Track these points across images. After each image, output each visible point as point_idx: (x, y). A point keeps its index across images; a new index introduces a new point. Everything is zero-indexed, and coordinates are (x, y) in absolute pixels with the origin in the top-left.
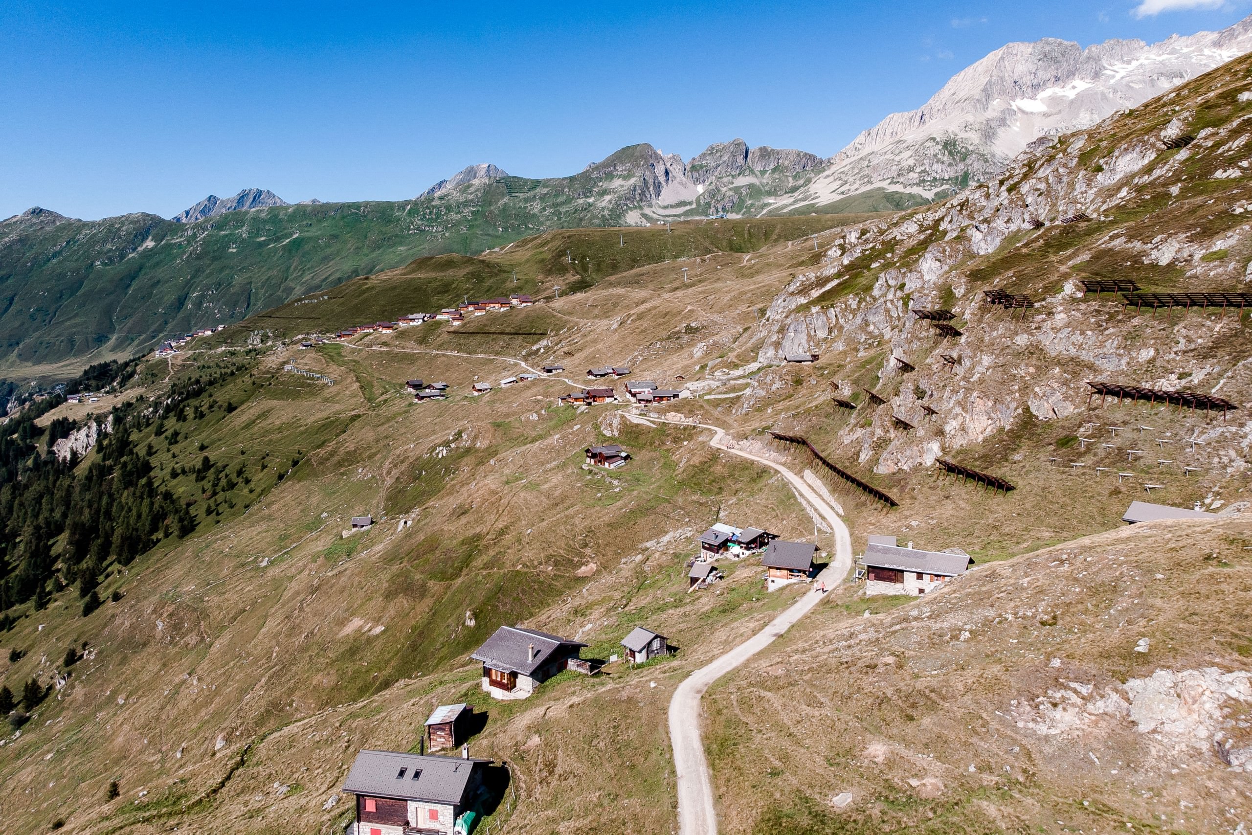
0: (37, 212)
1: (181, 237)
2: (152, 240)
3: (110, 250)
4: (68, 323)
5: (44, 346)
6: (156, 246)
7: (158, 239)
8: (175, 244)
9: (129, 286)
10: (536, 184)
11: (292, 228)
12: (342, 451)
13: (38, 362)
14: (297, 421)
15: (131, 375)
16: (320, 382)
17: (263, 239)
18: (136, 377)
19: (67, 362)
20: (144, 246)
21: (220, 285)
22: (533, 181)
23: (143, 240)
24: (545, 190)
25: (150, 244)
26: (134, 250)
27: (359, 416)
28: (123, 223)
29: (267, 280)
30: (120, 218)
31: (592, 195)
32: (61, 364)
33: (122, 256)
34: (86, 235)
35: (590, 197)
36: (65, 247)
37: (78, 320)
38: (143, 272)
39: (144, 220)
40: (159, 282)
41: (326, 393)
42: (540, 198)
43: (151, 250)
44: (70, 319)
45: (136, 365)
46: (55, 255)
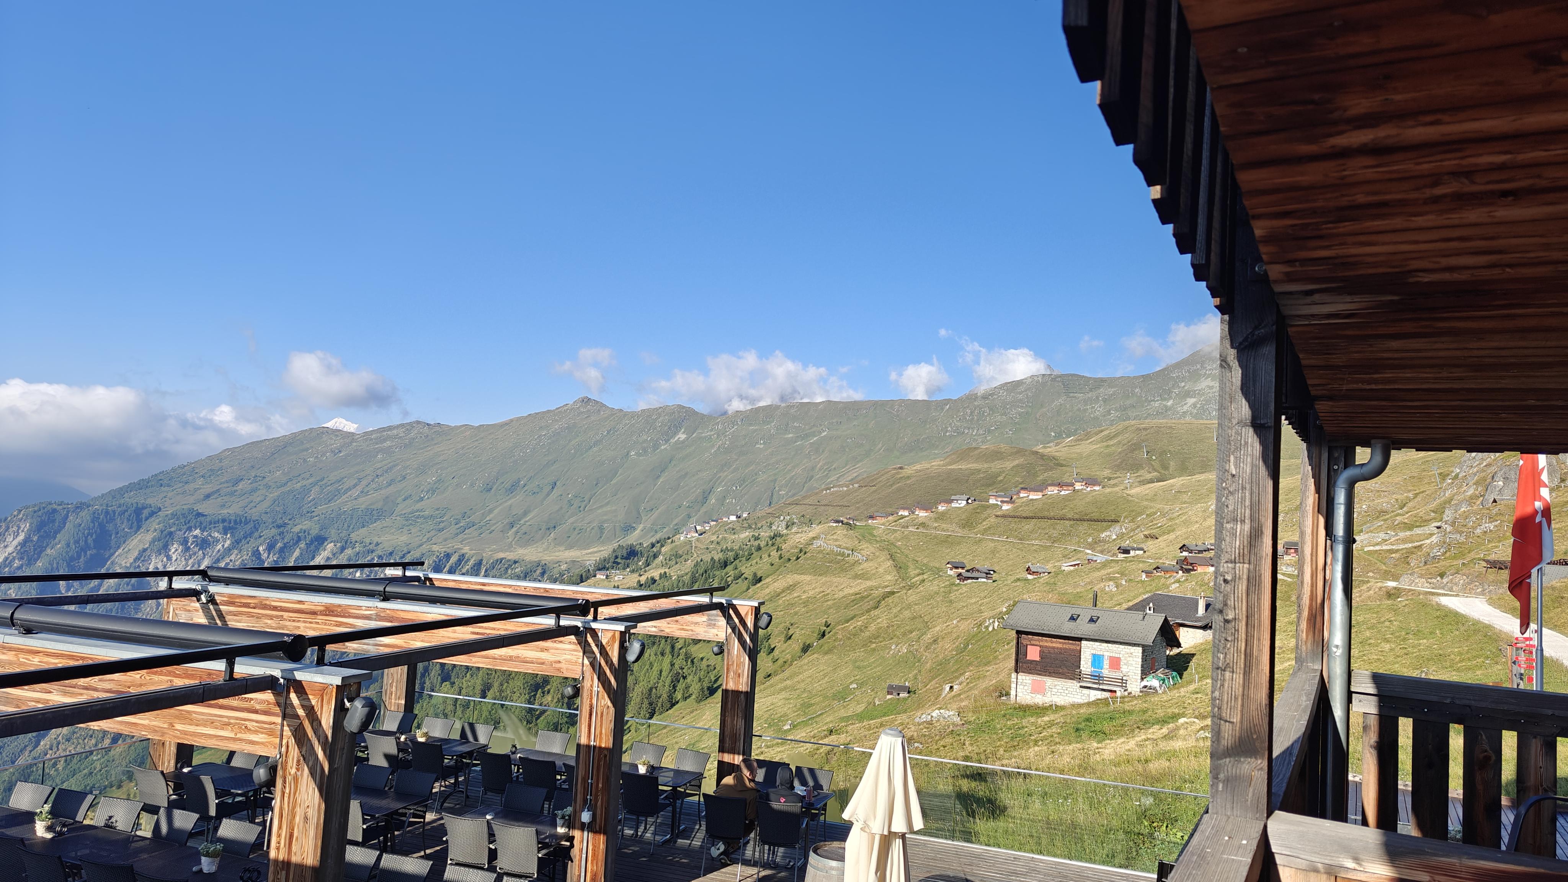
0: (586, 401)
1: (712, 430)
2: (684, 433)
3: (645, 441)
4: (600, 511)
5: (576, 532)
6: (687, 439)
7: (690, 432)
8: (706, 437)
9: (659, 477)
10: (1100, 382)
11: (821, 425)
12: (873, 627)
13: (570, 547)
14: (824, 595)
15: (655, 556)
16: (851, 559)
17: (791, 435)
18: (661, 557)
19: (595, 549)
20: (676, 438)
21: (744, 481)
22: (1095, 380)
23: (675, 434)
24: (1111, 391)
25: (682, 436)
26: (667, 441)
27: (893, 593)
28: (660, 415)
29: (791, 478)
30: (657, 409)
31: (1171, 398)
32: (589, 551)
33: (656, 447)
34: (626, 425)
35: (1168, 400)
36: (606, 436)
37: (608, 508)
38: (673, 463)
39: (679, 412)
40: (686, 474)
41: (858, 569)
42: (1105, 401)
43: (683, 442)
44: (601, 507)
45: (662, 546)
46: (595, 444)
